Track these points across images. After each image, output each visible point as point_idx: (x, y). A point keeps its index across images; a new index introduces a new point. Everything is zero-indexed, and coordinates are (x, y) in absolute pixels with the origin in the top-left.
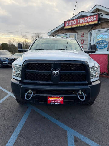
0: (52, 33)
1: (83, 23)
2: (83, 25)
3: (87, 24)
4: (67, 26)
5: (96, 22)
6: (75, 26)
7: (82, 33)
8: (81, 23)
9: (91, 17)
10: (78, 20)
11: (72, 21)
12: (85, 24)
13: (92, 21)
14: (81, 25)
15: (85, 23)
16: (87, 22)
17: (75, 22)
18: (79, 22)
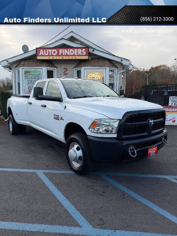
0: (9, 63)
1: (67, 55)
2: (67, 58)
3: (74, 58)
4: (42, 55)
5: (87, 58)
6: (55, 58)
7: (64, 69)
8: (64, 55)
9: (79, 50)
10: (60, 50)
11: (50, 50)
12: (71, 58)
13: (80, 55)
14: (65, 58)
15: (70, 55)
16: (74, 55)
17: (54, 52)
18: (62, 54)
